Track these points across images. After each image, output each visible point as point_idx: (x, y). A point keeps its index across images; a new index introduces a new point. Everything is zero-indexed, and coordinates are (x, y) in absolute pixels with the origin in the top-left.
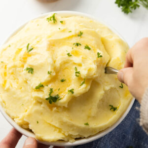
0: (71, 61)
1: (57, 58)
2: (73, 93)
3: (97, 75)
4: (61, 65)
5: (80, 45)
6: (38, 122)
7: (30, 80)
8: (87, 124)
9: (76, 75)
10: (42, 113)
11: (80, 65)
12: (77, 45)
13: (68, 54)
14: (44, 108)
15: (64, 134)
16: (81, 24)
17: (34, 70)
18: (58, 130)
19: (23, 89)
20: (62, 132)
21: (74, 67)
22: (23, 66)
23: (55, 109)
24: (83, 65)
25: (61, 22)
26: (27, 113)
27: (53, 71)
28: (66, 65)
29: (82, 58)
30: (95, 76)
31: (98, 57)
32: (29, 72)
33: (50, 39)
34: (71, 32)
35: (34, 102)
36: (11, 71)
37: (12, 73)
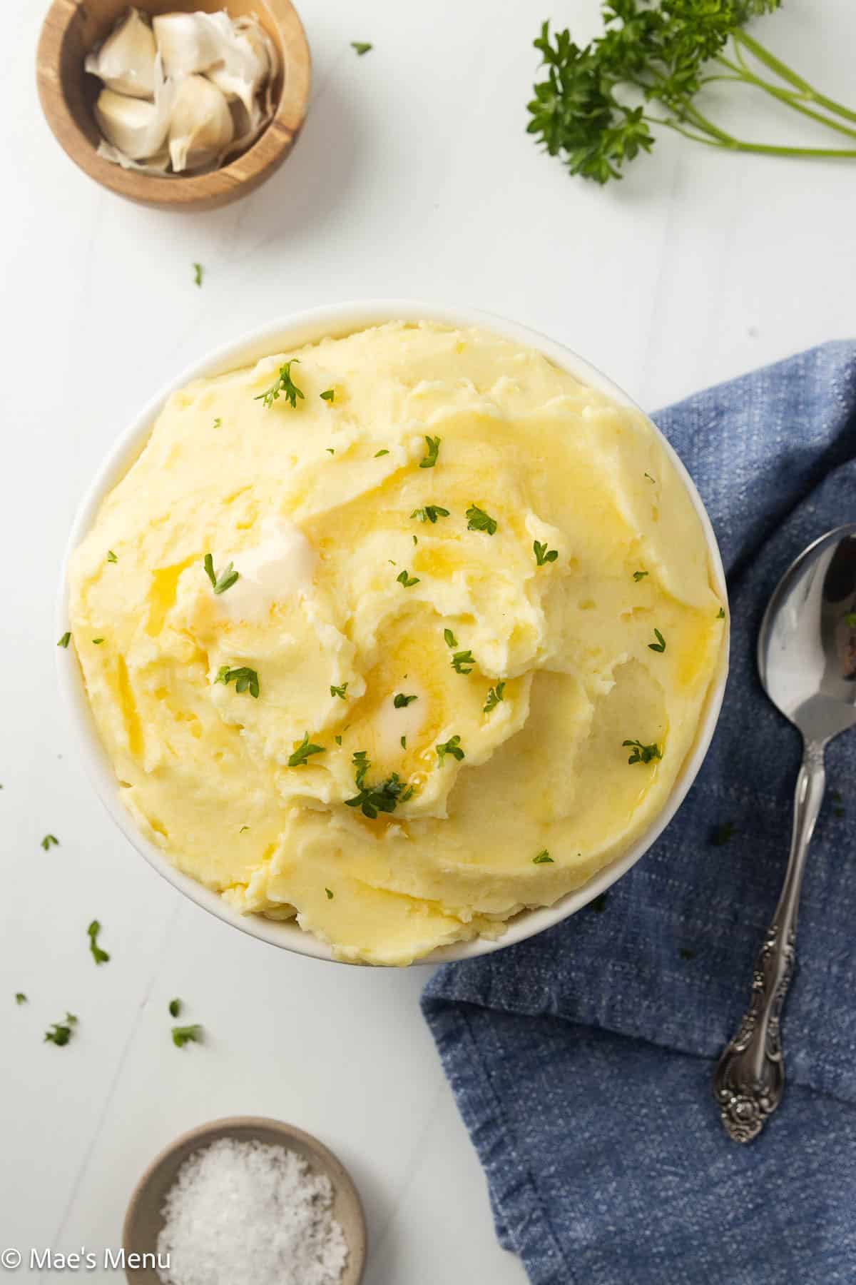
0: (422, 605)
1: (352, 606)
2: (459, 754)
3: (553, 652)
4: (380, 636)
5: (445, 513)
6: (330, 895)
7: (253, 727)
8: (545, 858)
9: (459, 670)
10: (339, 853)
11: (467, 619)
12: (432, 514)
13: (403, 577)
14: (342, 830)
15: (455, 918)
16: (421, 387)
17: (262, 679)
18: (425, 909)
19: (227, 757)
20: (447, 912)
21: (440, 630)
22: (203, 658)
23: (394, 830)
24: (480, 619)
25: (328, 396)
26: (273, 866)
27: (351, 677)
28: (405, 629)
29: (470, 580)
30: (542, 659)
31: (540, 562)
32: (238, 690)
33: (301, 514)
34: (385, 452)
35: (294, 812)
36: (151, 684)
37: (161, 693)
